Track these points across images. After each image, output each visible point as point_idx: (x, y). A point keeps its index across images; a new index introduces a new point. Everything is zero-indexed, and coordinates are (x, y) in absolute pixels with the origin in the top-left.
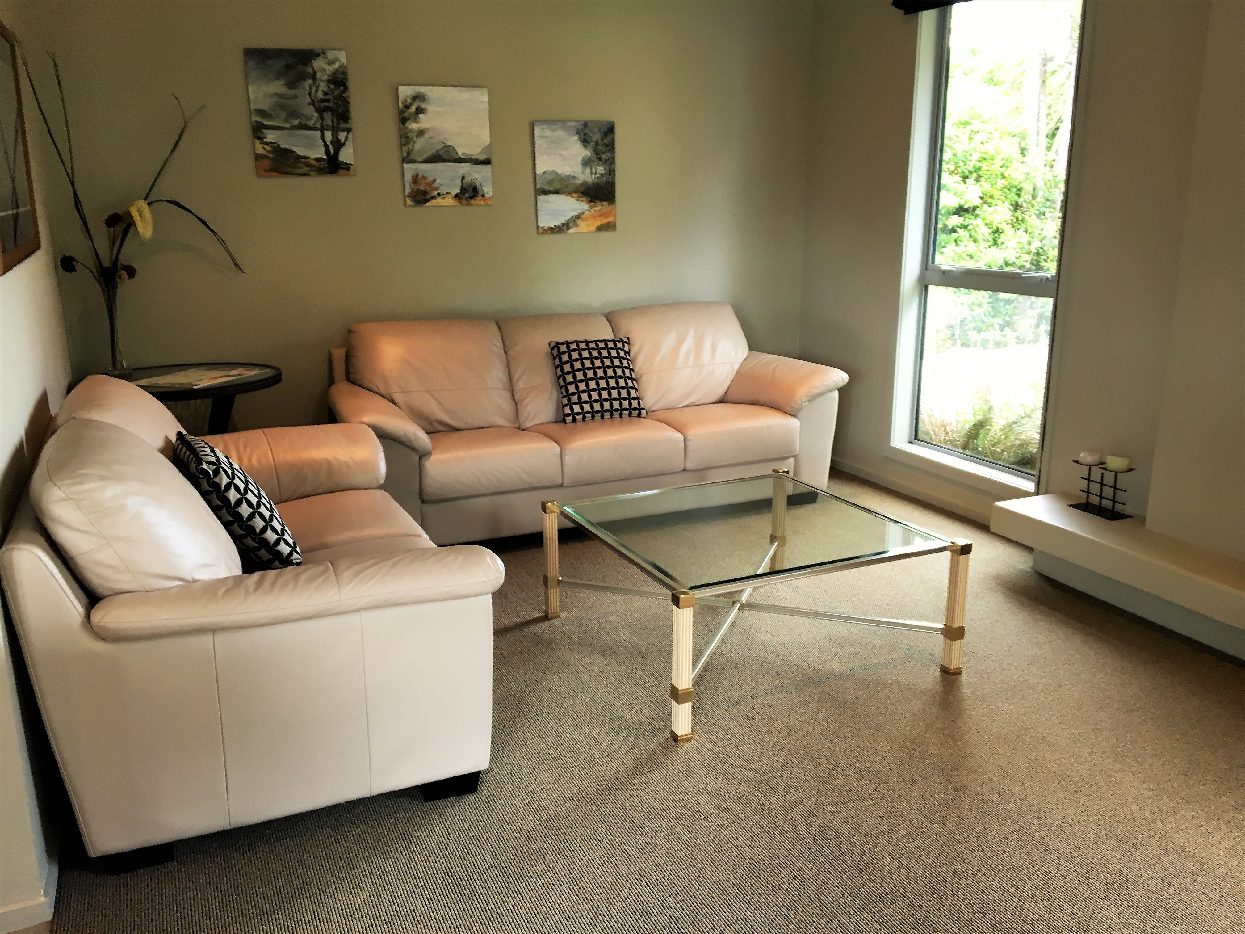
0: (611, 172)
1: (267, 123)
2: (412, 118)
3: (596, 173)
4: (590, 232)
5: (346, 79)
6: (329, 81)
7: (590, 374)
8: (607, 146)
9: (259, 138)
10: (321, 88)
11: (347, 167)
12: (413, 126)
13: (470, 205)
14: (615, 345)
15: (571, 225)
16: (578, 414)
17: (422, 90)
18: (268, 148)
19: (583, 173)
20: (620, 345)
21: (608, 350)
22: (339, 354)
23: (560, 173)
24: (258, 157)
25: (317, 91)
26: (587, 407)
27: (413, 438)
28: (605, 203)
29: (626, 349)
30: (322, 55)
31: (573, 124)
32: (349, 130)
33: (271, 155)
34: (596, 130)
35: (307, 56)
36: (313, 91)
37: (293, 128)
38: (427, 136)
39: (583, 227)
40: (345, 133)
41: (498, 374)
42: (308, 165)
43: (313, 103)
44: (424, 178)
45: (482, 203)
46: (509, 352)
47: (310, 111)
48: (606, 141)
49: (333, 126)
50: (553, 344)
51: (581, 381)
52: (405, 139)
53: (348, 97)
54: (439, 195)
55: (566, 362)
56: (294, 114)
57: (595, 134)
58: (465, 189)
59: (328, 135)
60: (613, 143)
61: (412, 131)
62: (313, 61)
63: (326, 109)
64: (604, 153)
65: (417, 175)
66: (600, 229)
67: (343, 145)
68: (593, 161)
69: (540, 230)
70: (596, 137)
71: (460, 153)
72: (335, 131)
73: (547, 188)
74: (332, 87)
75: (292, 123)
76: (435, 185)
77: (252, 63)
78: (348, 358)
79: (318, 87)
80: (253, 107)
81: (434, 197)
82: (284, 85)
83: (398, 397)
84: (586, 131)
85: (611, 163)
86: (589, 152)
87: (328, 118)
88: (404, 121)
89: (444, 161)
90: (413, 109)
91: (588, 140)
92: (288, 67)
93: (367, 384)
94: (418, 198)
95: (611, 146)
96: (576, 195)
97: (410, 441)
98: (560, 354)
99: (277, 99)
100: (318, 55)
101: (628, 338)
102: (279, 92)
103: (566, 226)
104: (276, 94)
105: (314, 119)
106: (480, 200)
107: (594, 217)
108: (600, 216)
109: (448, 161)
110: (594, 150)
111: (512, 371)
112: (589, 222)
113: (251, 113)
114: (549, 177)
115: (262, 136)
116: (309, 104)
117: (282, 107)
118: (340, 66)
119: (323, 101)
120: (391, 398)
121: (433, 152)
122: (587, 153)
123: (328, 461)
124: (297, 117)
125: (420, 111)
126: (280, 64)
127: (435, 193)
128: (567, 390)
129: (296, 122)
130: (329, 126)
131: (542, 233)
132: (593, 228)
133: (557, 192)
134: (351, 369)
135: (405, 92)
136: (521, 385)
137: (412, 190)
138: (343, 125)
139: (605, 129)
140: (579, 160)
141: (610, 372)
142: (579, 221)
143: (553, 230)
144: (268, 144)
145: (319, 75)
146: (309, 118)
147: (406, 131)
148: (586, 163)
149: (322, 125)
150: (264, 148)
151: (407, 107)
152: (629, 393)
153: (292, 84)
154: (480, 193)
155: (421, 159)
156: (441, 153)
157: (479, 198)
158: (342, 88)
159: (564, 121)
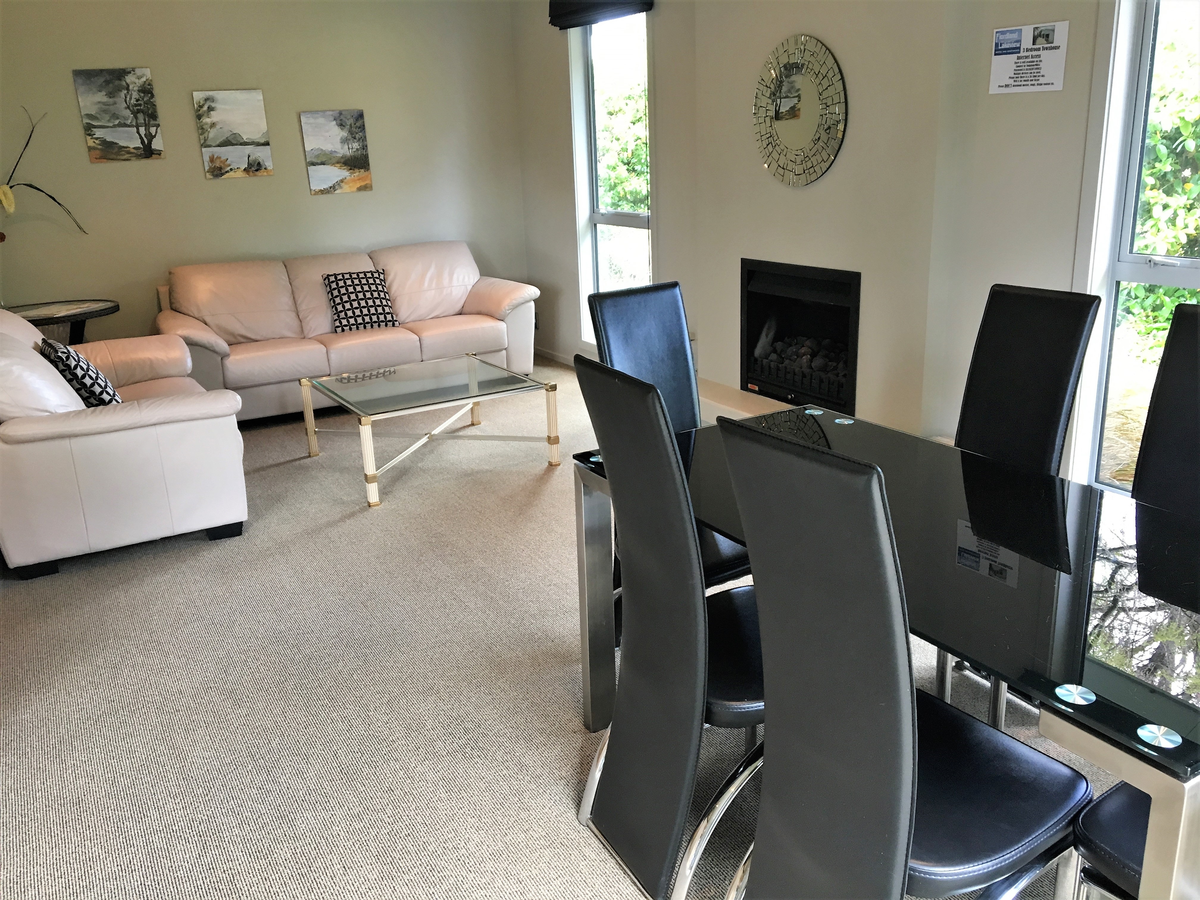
0: (365, 147)
1: (95, 123)
2: (206, 114)
3: (352, 148)
4: (353, 192)
5: (152, 89)
6: (139, 91)
7: (353, 297)
8: (359, 128)
9: (89, 135)
10: (133, 97)
11: (159, 153)
12: (207, 120)
13: (255, 175)
14: (372, 275)
15: (337, 187)
16: (346, 326)
17: (211, 93)
18: (97, 142)
19: (342, 148)
20: (376, 275)
21: (367, 279)
22: (164, 290)
23: (324, 149)
24: (90, 149)
25: (131, 99)
26: (352, 321)
27: (214, 345)
28: (362, 170)
29: (382, 277)
30: (132, 72)
31: (331, 113)
32: (158, 126)
33: (100, 147)
34: (349, 117)
35: (120, 74)
36: (128, 99)
37: (114, 126)
38: (218, 127)
39: (346, 188)
40: (155, 128)
41: (286, 300)
42: (129, 153)
43: (128, 107)
44: (220, 158)
45: (265, 174)
46: (293, 284)
47: (128, 113)
48: (358, 124)
49: (145, 123)
50: (325, 276)
51: (346, 302)
52: (202, 130)
53: (155, 102)
54: (231, 169)
55: (335, 289)
56: (115, 116)
57: (348, 120)
58: (251, 164)
59: (142, 130)
60: (364, 126)
61: (206, 124)
62: (126, 77)
63: (139, 111)
64: (357, 133)
65: (213, 156)
66: (360, 189)
67: (155, 136)
68: (349, 140)
69: (313, 192)
70: (351, 121)
71: (245, 139)
72: (147, 126)
73: (315, 160)
74: (142, 95)
75: (114, 123)
76: (228, 162)
77: (80, 81)
78: (171, 293)
79: (131, 95)
80: (83, 113)
81: (227, 172)
82: (106, 95)
83: (208, 319)
84: (342, 117)
85: (364, 139)
86: (345, 133)
87: (141, 117)
88: (199, 117)
89: (233, 145)
90: (205, 108)
91: (344, 124)
92: (107, 82)
93: (185, 311)
94: (215, 173)
95: (363, 128)
96: (339, 165)
97: (213, 346)
98: (330, 283)
99: (99, 106)
100: (130, 73)
101: (383, 270)
102: (103, 101)
103: (333, 188)
104: (99, 102)
105: (131, 119)
106: (264, 172)
107: (354, 181)
108: (359, 180)
109: (236, 145)
110: (349, 132)
111: (296, 297)
112: (351, 185)
113: (82, 117)
114: (316, 153)
115: (92, 133)
116: (126, 108)
117: (105, 111)
118: (147, 80)
119: (136, 105)
120: (204, 320)
121: (224, 138)
122: (344, 134)
123: (150, 359)
124: (118, 118)
125: (210, 109)
126: (101, 80)
127: (228, 169)
128: (336, 309)
129: (117, 122)
130: (142, 123)
131: (315, 194)
132: (355, 189)
133: (323, 164)
134: (173, 300)
135: (199, 96)
136: (303, 307)
137: (210, 168)
138: (152, 122)
139: (356, 115)
140: (338, 139)
141: (368, 295)
142: (342, 184)
143: (322, 192)
144: (97, 139)
145: (131, 87)
146: (126, 119)
147: (202, 124)
148: (344, 141)
149: (137, 123)
150: (94, 142)
151: (201, 107)
152: (384, 310)
153: (110, 95)
154: (263, 167)
155: (214, 145)
156: (229, 139)
157: (263, 170)
158: (150, 95)
159: (324, 111)
